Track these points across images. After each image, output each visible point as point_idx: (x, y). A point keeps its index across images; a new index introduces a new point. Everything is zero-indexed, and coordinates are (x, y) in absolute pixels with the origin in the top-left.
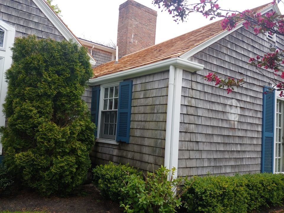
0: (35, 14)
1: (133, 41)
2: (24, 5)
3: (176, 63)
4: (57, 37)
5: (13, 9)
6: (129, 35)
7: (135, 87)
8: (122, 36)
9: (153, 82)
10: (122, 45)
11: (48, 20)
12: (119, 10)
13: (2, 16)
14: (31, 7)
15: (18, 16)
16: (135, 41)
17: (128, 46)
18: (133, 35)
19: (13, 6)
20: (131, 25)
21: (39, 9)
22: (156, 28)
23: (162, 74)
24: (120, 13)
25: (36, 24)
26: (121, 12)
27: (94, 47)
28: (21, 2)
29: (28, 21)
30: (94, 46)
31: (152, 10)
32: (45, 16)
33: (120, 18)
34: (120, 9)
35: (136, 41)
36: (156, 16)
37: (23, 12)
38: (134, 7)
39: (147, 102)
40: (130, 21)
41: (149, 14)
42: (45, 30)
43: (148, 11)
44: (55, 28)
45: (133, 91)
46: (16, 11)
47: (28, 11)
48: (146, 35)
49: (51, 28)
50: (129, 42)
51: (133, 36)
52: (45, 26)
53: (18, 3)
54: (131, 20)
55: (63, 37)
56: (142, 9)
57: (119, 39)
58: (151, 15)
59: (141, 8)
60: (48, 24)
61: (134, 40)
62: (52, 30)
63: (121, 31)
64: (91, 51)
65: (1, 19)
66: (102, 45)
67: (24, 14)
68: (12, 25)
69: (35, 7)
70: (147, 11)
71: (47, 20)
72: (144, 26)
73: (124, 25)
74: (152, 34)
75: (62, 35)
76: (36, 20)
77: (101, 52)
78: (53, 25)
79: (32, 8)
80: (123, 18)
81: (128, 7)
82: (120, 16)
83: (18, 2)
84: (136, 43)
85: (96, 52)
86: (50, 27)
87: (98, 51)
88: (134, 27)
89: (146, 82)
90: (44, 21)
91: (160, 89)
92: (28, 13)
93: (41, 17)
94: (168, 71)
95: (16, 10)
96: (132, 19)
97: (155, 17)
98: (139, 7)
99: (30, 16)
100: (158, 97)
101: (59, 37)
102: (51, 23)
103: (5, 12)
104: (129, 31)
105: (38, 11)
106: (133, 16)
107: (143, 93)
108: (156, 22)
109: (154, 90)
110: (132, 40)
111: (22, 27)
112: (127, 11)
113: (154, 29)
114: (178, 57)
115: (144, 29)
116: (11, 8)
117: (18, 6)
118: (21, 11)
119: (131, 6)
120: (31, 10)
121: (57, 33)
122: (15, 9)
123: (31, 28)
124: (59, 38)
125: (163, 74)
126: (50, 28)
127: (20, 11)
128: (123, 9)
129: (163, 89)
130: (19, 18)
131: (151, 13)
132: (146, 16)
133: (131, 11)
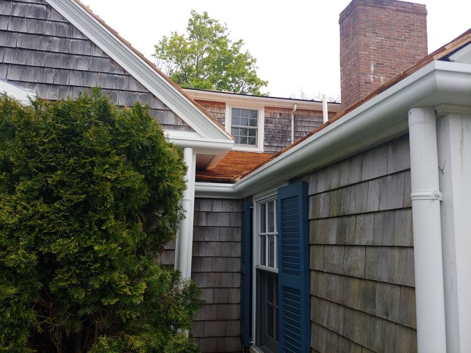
0: (80, 53)
1: (373, 78)
2: (55, 38)
3: (436, 91)
4: (136, 95)
5: (32, 52)
6: (362, 68)
7: (315, 202)
8: (349, 74)
9: (364, 184)
10: (350, 91)
11: (112, 61)
12: (340, 24)
13: (6, 72)
14: (71, 40)
15: (43, 65)
16: (379, 79)
17: (364, 91)
18: (372, 65)
19: (31, 47)
20: (367, 46)
21: (89, 40)
22: (427, 41)
23: (390, 151)
24: (341, 28)
25: (83, 75)
26: (344, 25)
27: (295, 107)
28: (48, 33)
29: (64, 71)
30: (296, 105)
31: (412, 4)
32: (104, 53)
33: (342, 40)
34: (341, 22)
35: (382, 78)
36: (426, 14)
37: (53, 54)
38: (369, 8)
39: (348, 262)
40: (362, 38)
41: (407, 14)
42: (104, 84)
43: (402, 9)
44: (130, 76)
45: (310, 217)
46: (36, 56)
47: (65, 49)
48: (404, 61)
49: (120, 77)
50: (365, 82)
51: (372, 68)
52: (106, 75)
53: (41, 37)
54: (365, 36)
55: (150, 93)
56: (388, 7)
57: (343, 83)
58: (411, 16)
59: (385, 7)
60: (113, 69)
61: (375, 77)
62: (122, 81)
63: (347, 64)
64: (293, 117)
65: (5, 78)
66: (312, 101)
67: (56, 57)
68: (29, 87)
69: (80, 37)
70: (400, 9)
71: (108, 60)
72: (397, 42)
73: (350, 52)
74: (419, 55)
75: (146, 89)
76: (83, 67)
77: (312, 114)
78: (124, 71)
79: (74, 40)
80: (348, 36)
81: (355, 12)
82: (341, 34)
83: (41, 35)
84: (382, 81)
85: (302, 117)
86: (116, 76)
87: (307, 113)
88: (373, 49)
89: (342, 184)
90: (102, 65)
91: (386, 214)
92: (64, 55)
93: (94, 58)
94: (404, 138)
95: (38, 52)
96: (368, 34)
97: (422, 17)
98: (381, 6)
99: (70, 58)
100: (384, 250)
101: (140, 94)
102: (118, 66)
103: (12, 63)
104: (362, 60)
105: (88, 45)
106: (370, 27)
107: (334, 224)
108: (426, 27)
109: (368, 217)
110: (372, 76)
111: (50, 88)
112: (355, 21)
113: (422, 43)
114: (445, 59)
115: (398, 49)
116: (26, 51)
117: (40, 45)
118: (49, 52)
119: (361, 7)
120: (72, 46)
121: (134, 88)
122: (36, 50)
123: (73, 86)
124: (140, 96)
125: (394, 150)
126: (116, 78)
127: (47, 53)
128: (347, 19)
129: (397, 213)
130: (46, 69)
131: (411, 11)
132: (400, 20)
133: (364, 18)
